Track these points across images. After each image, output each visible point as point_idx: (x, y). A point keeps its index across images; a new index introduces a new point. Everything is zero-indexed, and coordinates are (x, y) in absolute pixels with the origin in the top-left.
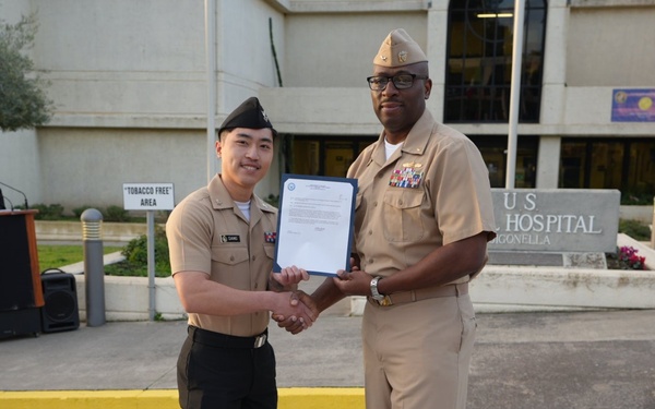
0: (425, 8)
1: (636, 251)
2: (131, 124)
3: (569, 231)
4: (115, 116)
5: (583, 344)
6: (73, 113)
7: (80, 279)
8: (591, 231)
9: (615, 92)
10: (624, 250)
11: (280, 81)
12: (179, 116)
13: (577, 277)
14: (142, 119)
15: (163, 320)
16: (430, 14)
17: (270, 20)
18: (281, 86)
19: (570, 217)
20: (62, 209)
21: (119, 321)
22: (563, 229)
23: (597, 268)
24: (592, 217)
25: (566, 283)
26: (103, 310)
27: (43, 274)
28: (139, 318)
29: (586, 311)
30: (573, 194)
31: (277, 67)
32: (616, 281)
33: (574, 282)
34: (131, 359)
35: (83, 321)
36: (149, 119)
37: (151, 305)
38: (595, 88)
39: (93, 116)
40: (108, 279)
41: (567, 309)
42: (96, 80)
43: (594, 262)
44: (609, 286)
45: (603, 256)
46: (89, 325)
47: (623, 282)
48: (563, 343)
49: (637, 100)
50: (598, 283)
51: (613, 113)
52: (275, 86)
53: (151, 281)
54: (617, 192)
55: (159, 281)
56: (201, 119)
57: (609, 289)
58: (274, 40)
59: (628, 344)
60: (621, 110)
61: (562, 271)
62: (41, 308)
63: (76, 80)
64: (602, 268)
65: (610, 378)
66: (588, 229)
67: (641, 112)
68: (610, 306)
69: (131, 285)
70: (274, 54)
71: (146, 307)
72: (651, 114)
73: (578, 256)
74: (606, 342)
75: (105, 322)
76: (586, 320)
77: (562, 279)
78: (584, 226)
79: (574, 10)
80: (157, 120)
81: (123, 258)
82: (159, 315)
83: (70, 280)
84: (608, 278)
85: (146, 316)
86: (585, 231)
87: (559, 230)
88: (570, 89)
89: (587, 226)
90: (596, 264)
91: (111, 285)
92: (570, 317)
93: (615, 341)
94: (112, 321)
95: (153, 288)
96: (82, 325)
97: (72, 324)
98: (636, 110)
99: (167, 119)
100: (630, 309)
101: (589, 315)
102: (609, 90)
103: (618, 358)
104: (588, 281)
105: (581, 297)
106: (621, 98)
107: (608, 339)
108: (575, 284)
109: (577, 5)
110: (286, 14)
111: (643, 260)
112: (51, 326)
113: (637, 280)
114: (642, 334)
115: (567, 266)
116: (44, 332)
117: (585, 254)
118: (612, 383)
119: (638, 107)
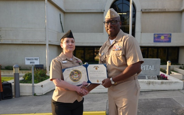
0: (103, 11)
1: (165, 75)
2: (21, 43)
3: (147, 70)
4: (17, 40)
5: (153, 99)
6: (4, 40)
7: (13, 84)
8: (153, 70)
9: (154, 34)
10: (161, 75)
11: (63, 31)
12: (35, 41)
13: (150, 82)
14: (24, 41)
15: (36, 95)
16: (104, 13)
17: (60, 14)
18: (63, 32)
19: (147, 66)
20: (1, 67)
21: (24, 96)
22: (146, 69)
23: (155, 79)
24: (153, 66)
25: (147, 83)
26: (19, 93)
27: (2, 83)
28: (29, 95)
29: (152, 91)
30: (148, 60)
31: (62, 27)
32: (160, 83)
33: (149, 83)
34: (29, 106)
35: (14, 96)
36: (26, 41)
37: (33, 91)
38: (149, 33)
39: (10, 40)
40: (21, 84)
41: (147, 90)
42: (11, 31)
43: (154, 78)
44: (159, 84)
45: (156, 76)
46: (15, 97)
47: (162, 83)
48: (148, 99)
49: (160, 36)
50: (156, 84)
51: (154, 40)
52: (62, 32)
53: (33, 85)
54: (160, 59)
55: (35, 84)
56: (41, 41)
57: (158, 85)
58: (61, 20)
59: (165, 99)
60: (156, 39)
61: (146, 80)
62: (2, 92)
63: (5, 30)
64: (156, 79)
65: (161, 107)
66: (152, 69)
67: (161, 40)
68: (159, 89)
69: (27, 86)
70: (61, 24)
71: (31, 92)
72: (164, 40)
73: (150, 76)
74: (159, 99)
75: (20, 96)
76: (153, 93)
77: (146, 82)
78: (151, 68)
79: (143, 12)
80: (29, 42)
81: (23, 79)
82: (35, 94)
83: (10, 84)
84: (158, 82)
85: (32, 94)
86: (151, 70)
87: (145, 70)
88: (143, 33)
89: (152, 68)
90: (155, 78)
91: (22, 86)
92: (149, 92)
93: (161, 98)
94: (22, 96)
95: (33, 86)
96: (13, 97)
97: (11, 97)
98: (160, 39)
99: (32, 41)
100: (164, 90)
101: (153, 92)
102: (153, 34)
103: (163, 102)
104: (153, 83)
105: (151, 87)
106: (156, 36)
107: (160, 98)
108: (149, 84)
109: (144, 11)
110: (64, 13)
111: (167, 77)
112: (5, 97)
113: (166, 82)
114: (168, 96)
115: (147, 79)
116: (3, 99)
117: (152, 76)
118: (162, 109)
119: (160, 38)
